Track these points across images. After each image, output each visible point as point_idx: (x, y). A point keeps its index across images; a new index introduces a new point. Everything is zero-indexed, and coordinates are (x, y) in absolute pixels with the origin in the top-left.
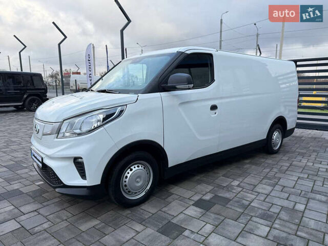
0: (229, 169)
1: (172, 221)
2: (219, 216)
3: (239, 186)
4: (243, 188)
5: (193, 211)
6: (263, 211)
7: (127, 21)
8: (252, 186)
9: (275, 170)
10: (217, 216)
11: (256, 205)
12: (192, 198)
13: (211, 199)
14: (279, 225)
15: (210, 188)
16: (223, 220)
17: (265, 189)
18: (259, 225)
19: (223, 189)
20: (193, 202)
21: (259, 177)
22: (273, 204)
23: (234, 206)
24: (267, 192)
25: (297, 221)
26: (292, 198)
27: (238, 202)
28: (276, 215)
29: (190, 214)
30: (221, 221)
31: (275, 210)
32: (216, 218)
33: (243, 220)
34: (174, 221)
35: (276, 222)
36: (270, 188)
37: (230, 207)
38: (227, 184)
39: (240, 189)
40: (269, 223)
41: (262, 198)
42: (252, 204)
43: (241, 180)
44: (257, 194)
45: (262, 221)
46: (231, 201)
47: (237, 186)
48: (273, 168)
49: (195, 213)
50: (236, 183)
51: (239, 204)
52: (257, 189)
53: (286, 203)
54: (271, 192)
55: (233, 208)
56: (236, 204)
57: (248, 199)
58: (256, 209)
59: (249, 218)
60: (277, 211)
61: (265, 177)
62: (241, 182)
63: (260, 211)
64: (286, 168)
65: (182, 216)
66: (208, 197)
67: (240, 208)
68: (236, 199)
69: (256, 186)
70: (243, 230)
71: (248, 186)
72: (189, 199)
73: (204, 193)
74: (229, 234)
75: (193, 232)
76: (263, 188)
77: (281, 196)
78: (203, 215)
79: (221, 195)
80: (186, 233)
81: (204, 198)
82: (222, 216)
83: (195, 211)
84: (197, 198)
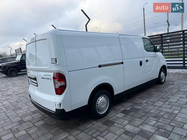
0: (143, 95)
1: (109, 119)
2: (132, 117)
3: (146, 103)
4: (148, 104)
5: (120, 115)
6: (155, 114)
7: (88, 20)
8: (153, 103)
9: (168, 94)
10: (131, 117)
11: (153, 112)
12: (120, 110)
13: (130, 109)
14: (162, 120)
15: (131, 104)
16: (134, 119)
17: (159, 104)
18: (151, 121)
19: (137, 105)
20: (121, 111)
21: (158, 98)
22: (162, 111)
23: (141, 112)
24: (160, 105)
25: (172, 118)
26: (174, 108)
27: (144, 110)
28: (162, 116)
29: (118, 116)
30: (132, 119)
31: (162, 113)
32: (131, 118)
33: (144, 118)
34: (111, 119)
35: (161, 119)
36: (162, 103)
37: (139, 113)
38: (140, 102)
39: (146, 104)
40: (157, 120)
41: (157, 108)
42: (151, 111)
43: (148, 100)
44: (154, 106)
45: (153, 119)
46: (140, 110)
47: (145, 103)
48: (167, 93)
49: (121, 116)
50: (145, 101)
51: (144, 111)
52: (155, 104)
53: (169, 110)
54: (162, 105)
55: (140, 113)
56: (142, 111)
57: (149, 109)
58: (152, 113)
59: (147, 117)
60: (163, 114)
61: (161, 98)
62: (148, 101)
63: (154, 114)
64: (175, 92)
65: (114, 117)
66: (128, 109)
67: (144, 113)
68: (143, 109)
69: (155, 102)
70: (143, 123)
71: (151, 103)
72: (119, 110)
73: (127, 107)
74: (135, 125)
75: (118, 124)
76: (158, 104)
77: (167, 107)
78: (124, 117)
79: (136, 107)
80: (115, 124)
81: (127, 109)
82: (133, 117)
83: (121, 115)
84: (123, 109)
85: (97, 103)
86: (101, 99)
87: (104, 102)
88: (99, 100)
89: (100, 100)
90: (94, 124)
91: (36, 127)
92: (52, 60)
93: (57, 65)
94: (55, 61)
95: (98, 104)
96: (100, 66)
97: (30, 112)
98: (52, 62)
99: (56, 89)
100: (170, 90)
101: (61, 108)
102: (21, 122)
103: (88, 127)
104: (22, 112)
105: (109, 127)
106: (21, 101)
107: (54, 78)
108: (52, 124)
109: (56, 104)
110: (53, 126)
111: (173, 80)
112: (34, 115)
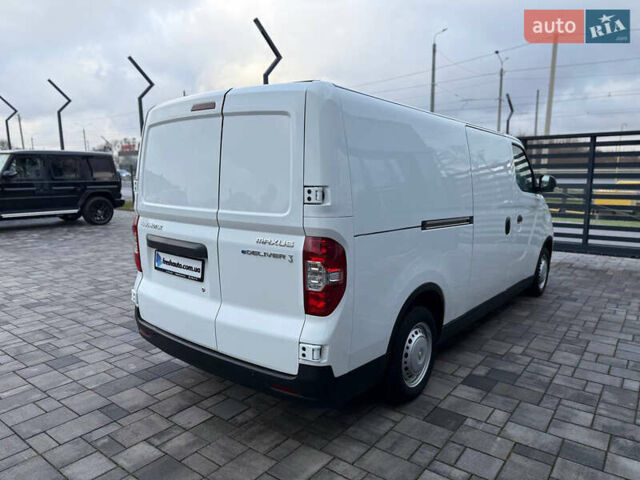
1: (440, 406)
2: (509, 399)
3: (523, 354)
4: (533, 358)
5: (465, 392)
6: (575, 392)
8: (547, 355)
9: (576, 328)
10: (505, 399)
11: (563, 383)
12: (457, 374)
13: (487, 374)
14: (607, 410)
15: (480, 357)
16: (518, 405)
17: (568, 358)
18: (576, 411)
19: (500, 359)
20: (461, 379)
21: (552, 339)
22: (587, 381)
23: (528, 385)
25: (632, 404)
26: (616, 371)
27: (531, 378)
28: (597, 397)
29: (463, 397)
30: (514, 406)
31: (593, 389)
32: (506, 402)
33: (549, 404)
34: (444, 406)
35: (600, 406)
36: (576, 357)
37: (522, 385)
38: (504, 351)
40: (590, 408)
41: (568, 373)
42: (555, 381)
43: (525, 344)
44: (557, 366)
46: (521, 377)
47: (521, 355)
48: (571, 325)
49: (470, 395)
50: (519, 349)
51: (534, 381)
52: (555, 359)
53: (608, 380)
54: (579, 363)
56: (530, 381)
57: (546, 374)
58: (564, 388)
59: (556, 401)
60: (598, 391)
61: (563, 340)
62: (527, 348)
63: (571, 392)
64: (593, 325)
65: (453, 399)
66: (481, 372)
67: (538, 387)
68: (528, 374)
69: (552, 354)
70: (552, 418)
71: (540, 354)
72: (452, 374)
73: (472, 365)
74: (534, 424)
75: (478, 421)
76: (565, 358)
77: (598, 370)
78: (483, 398)
79: (501, 368)
80: (469, 422)
81: (476, 372)
82: (514, 398)
83: (470, 392)
84: (464, 373)
85: (405, 350)
86: (416, 337)
87: (422, 350)
88: (410, 341)
89: (414, 340)
90: (396, 423)
91: (186, 430)
92: (309, 192)
93: (327, 210)
94: (319, 194)
95: (406, 355)
96: (424, 225)
97: (125, 374)
98: (309, 199)
99: (307, 294)
100: (574, 316)
101: (324, 362)
102: (112, 412)
103: (382, 433)
104: (91, 373)
105: (454, 430)
106: (61, 331)
107: (307, 255)
108: (240, 419)
109: (304, 349)
110: (254, 428)
111: (563, 284)
112: (150, 387)
